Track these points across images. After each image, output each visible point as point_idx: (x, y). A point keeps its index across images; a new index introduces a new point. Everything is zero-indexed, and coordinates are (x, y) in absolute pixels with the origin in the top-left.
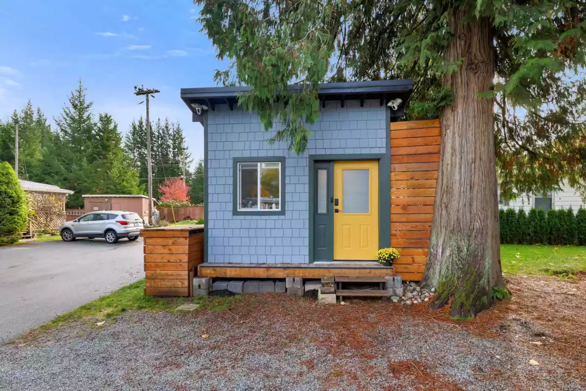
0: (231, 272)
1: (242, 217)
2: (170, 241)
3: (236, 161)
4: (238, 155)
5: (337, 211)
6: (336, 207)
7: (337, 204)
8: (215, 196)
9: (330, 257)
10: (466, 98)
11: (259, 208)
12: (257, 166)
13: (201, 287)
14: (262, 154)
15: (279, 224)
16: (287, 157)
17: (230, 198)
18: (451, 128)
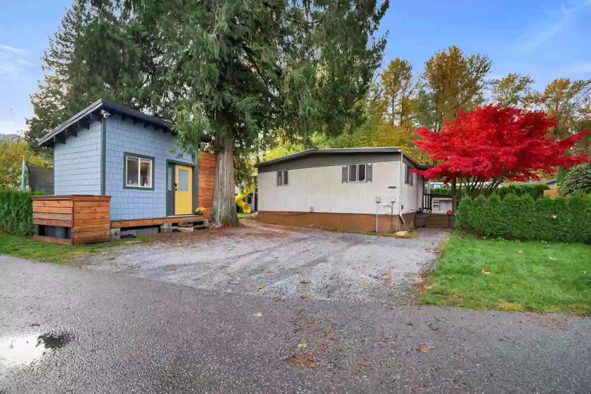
0: (132, 223)
1: (129, 190)
2: (96, 204)
3: (126, 154)
4: (127, 150)
5: (176, 190)
6: (176, 188)
7: (176, 186)
8: (111, 175)
9: (174, 214)
10: (228, 151)
11: (139, 186)
12: (138, 160)
13: (117, 234)
14: (142, 153)
15: (151, 195)
16: (155, 157)
17: (121, 177)
18: (222, 160)
